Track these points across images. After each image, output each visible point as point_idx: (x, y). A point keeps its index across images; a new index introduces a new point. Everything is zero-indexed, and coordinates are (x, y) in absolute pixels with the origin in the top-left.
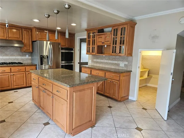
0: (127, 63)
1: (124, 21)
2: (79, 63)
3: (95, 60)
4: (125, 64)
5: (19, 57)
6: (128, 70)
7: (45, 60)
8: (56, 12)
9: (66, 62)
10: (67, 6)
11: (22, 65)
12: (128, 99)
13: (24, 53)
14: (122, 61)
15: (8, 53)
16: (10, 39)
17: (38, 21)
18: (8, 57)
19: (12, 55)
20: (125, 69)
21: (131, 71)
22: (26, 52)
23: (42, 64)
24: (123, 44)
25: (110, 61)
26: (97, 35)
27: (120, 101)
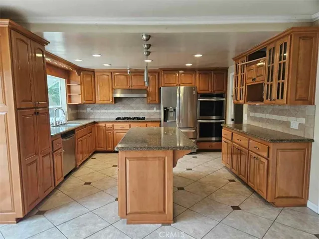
0: (303, 121)
1: (282, 30)
2: (232, 120)
3: (252, 114)
4: (299, 124)
5: (145, 111)
6: (306, 137)
7: (171, 115)
8: (146, 46)
9: (218, 117)
10: (144, 37)
11: (144, 121)
12: (305, 205)
13: (151, 105)
14: (295, 116)
15: (133, 105)
16: (133, 88)
17: (150, 61)
18: (133, 111)
19: (138, 108)
20: (301, 134)
21: (313, 141)
22: (152, 104)
23: (165, 120)
24: (282, 79)
25: (275, 117)
26: (246, 64)
27: (272, 204)
